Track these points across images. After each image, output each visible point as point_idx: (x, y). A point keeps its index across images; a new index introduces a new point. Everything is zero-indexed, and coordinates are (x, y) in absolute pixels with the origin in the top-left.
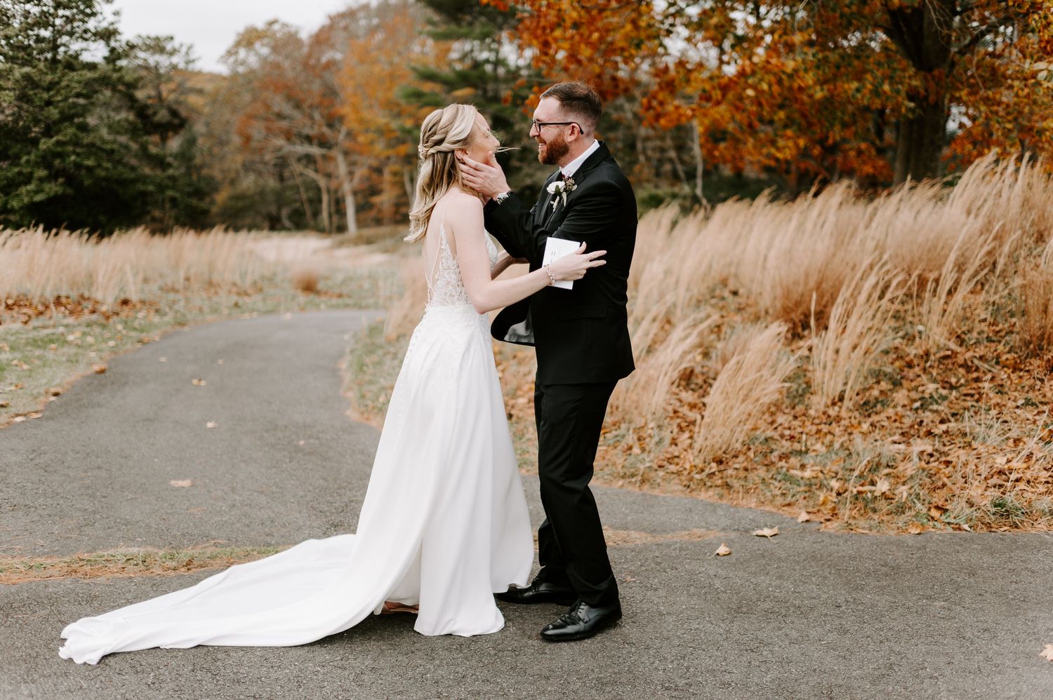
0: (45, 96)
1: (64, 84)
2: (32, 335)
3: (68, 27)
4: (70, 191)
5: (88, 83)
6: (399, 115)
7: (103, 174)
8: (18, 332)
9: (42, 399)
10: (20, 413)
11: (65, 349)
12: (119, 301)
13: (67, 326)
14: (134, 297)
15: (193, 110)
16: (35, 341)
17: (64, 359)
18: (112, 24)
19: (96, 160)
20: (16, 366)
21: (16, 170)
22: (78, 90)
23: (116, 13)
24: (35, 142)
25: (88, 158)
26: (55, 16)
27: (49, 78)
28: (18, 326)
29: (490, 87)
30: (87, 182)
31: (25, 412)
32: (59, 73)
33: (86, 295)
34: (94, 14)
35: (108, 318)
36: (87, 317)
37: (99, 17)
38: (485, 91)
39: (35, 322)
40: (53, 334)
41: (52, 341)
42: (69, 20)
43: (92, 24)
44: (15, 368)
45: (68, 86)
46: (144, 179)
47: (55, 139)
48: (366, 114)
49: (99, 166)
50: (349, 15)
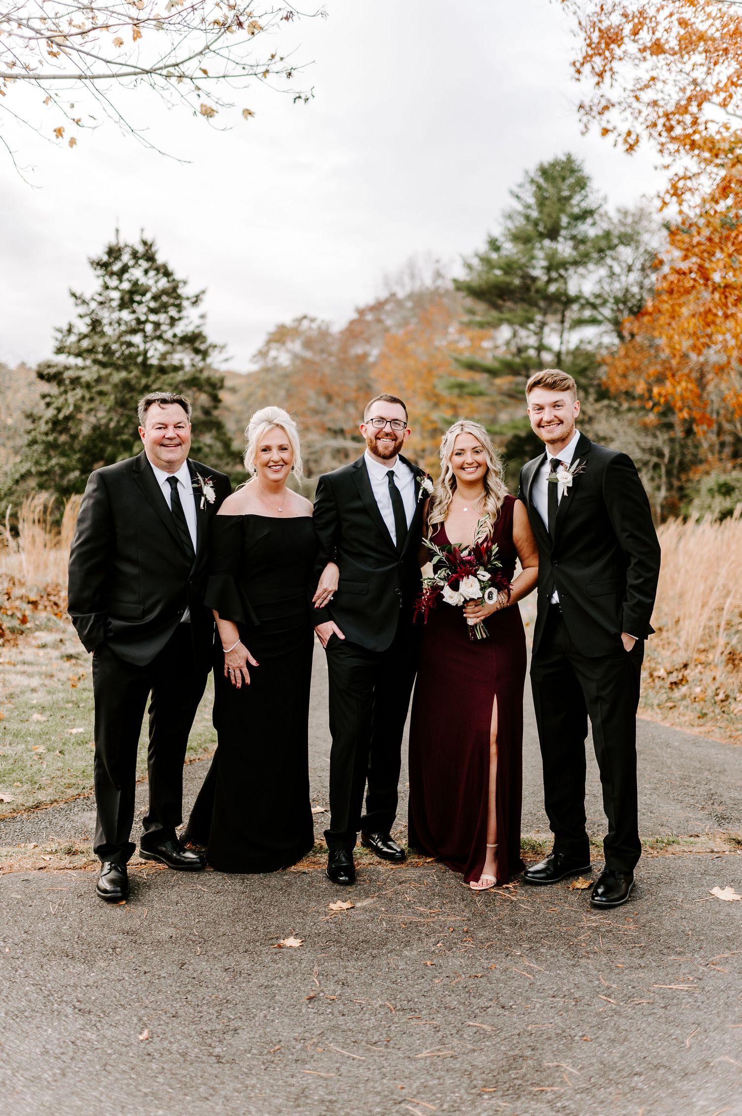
3: (158, 333)
6: (437, 405)
18: (198, 327)
23: (203, 317)
26: (147, 321)
27: (144, 381)
32: (152, 378)
34: (180, 319)
37: (187, 321)
42: (157, 325)
43: (181, 329)
50: (378, 307)
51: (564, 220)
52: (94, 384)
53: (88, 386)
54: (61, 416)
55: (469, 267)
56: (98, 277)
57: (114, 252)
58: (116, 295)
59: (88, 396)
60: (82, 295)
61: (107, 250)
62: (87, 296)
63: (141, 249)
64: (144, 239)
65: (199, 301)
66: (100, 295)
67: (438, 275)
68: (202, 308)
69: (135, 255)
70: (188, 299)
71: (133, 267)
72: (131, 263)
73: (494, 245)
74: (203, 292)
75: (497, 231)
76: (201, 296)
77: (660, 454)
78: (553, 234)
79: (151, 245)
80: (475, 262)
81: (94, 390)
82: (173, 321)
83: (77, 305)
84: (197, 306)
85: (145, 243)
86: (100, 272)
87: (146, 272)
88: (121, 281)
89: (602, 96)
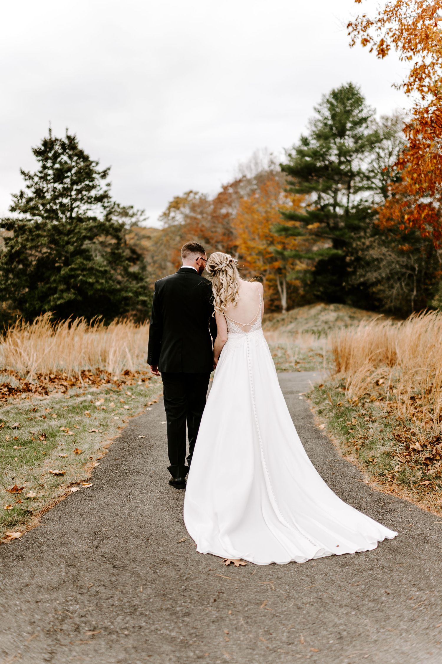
0: (66, 238)
1: (77, 231)
2: (71, 403)
3: (80, 196)
4: (79, 298)
5: (90, 229)
6: (272, 243)
7: (99, 287)
8: (60, 401)
9: (88, 465)
10: (74, 481)
11: (96, 415)
12: (123, 372)
13: (92, 394)
14: (132, 369)
15: (144, 248)
16: (74, 408)
17: (97, 423)
18: (106, 192)
19: (95, 278)
20: (64, 431)
21: (48, 286)
22: (84, 234)
23: (108, 185)
24: (59, 269)
25: (90, 278)
26: (71, 190)
27: (68, 227)
28: (60, 395)
29: (332, 222)
30: (90, 293)
31: (78, 481)
32: (74, 225)
33: (102, 368)
34: (93, 187)
35: (119, 386)
36: (105, 386)
37: (98, 188)
38: (328, 224)
39: (71, 392)
40: (85, 401)
41: (85, 408)
42: (79, 191)
43: (93, 193)
44: (62, 433)
45: (79, 232)
46: (126, 289)
47: (70, 267)
48: (252, 244)
49: (97, 282)
50: (236, 184)
51: (349, 125)
52: (35, 229)
53: (31, 231)
54: (13, 251)
55: (290, 155)
56: (39, 161)
57: (48, 144)
58: (50, 172)
59: (30, 238)
60: (29, 172)
61: (43, 143)
62: (32, 173)
63: (67, 142)
64: (69, 134)
65: (107, 175)
66: (41, 172)
67: (272, 162)
68: (108, 180)
69: (63, 145)
70: (99, 173)
71: (62, 153)
72: (60, 151)
73: (305, 142)
74: (109, 169)
75: (307, 133)
76: (108, 171)
77: (413, 269)
78: (342, 133)
79: (74, 139)
80: (294, 153)
81: (34, 233)
82: (89, 188)
83: (26, 179)
84: (105, 178)
85: (69, 137)
86: (40, 158)
87: (70, 157)
88: (54, 163)
89: (364, 16)
